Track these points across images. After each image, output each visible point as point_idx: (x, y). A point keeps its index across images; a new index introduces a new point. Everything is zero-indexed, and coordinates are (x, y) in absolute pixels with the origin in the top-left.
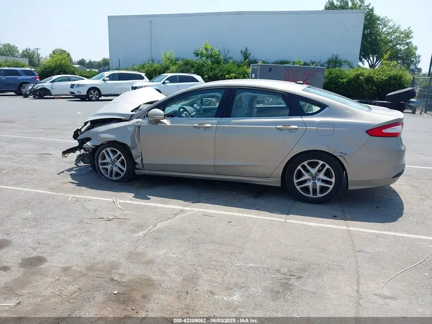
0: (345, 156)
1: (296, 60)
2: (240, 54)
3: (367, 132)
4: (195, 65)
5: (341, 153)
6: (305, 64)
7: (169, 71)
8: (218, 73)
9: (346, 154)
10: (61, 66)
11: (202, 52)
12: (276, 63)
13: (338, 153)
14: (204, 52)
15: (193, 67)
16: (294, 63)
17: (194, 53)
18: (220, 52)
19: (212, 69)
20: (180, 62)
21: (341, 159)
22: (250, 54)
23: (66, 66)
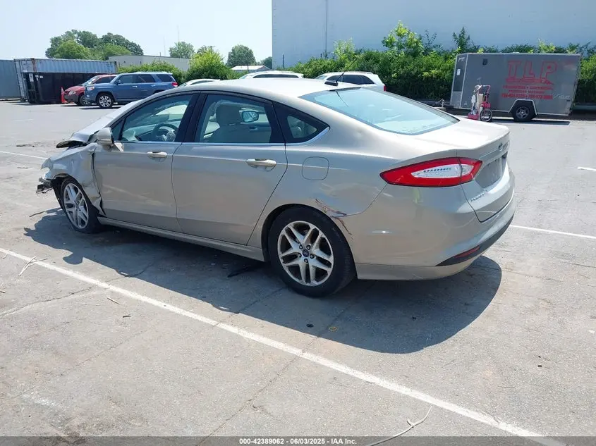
0: (344, 219)
1: (543, 45)
2: (452, 39)
3: (383, 175)
4: (381, 59)
5: (338, 213)
6: (559, 50)
7: (343, 69)
8: (413, 70)
9: (345, 215)
10: (211, 67)
11: (391, 40)
12: (511, 50)
13: (333, 211)
14: (396, 39)
15: (377, 62)
16: (540, 50)
17: (383, 42)
18: (421, 39)
19: (403, 64)
20: (361, 56)
21: (337, 222)
22: (469, 38)
23: (217, 67)
